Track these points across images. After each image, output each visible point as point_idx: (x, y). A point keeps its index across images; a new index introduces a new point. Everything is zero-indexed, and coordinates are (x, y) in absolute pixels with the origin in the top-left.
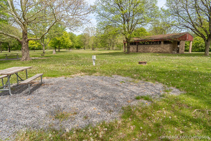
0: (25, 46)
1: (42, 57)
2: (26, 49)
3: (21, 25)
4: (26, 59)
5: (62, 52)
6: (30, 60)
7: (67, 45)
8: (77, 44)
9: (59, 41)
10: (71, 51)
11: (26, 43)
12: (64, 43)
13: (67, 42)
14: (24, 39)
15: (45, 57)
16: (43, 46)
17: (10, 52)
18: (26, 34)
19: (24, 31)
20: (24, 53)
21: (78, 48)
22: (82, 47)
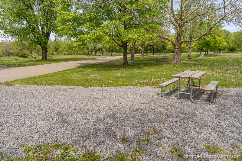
0: (177, 48)
1: (190, 61)
2: (178, 52)
3: (177, 26)
4: (176, 63)
5: (211, 55)
6: (180, 63)
7: (218, 46)
8: (232, 45)
9: (209, 42)
10: (221, 54)
11: (179, 46)
12: (216, 43)
13: (220, 43)
14: (178, 41)
15: (194, 61)
16: (190, 48)
17: (153, 54)
18: (180, 36)
19: (179, 33)
20: (176, 55)
21: (232, 50)
22: (238, 49)
